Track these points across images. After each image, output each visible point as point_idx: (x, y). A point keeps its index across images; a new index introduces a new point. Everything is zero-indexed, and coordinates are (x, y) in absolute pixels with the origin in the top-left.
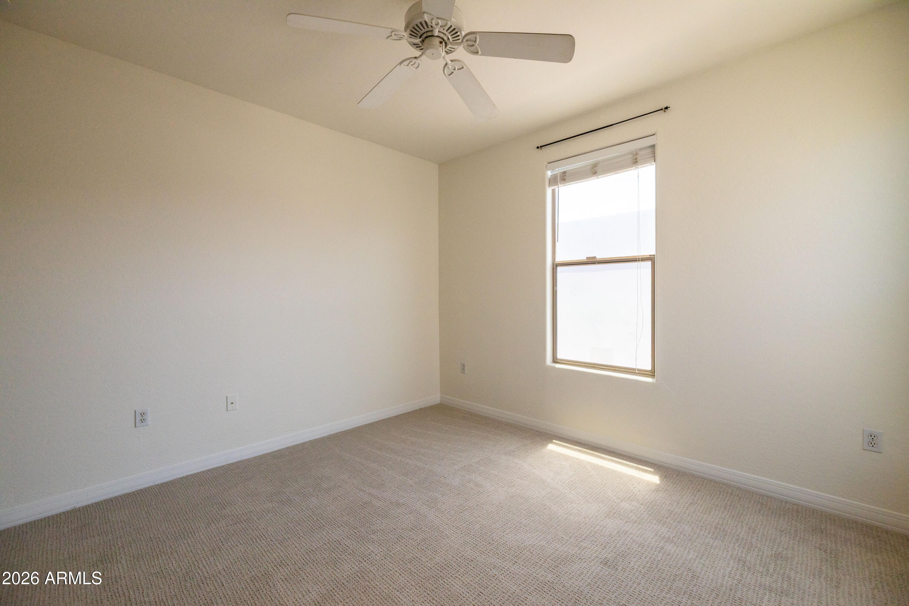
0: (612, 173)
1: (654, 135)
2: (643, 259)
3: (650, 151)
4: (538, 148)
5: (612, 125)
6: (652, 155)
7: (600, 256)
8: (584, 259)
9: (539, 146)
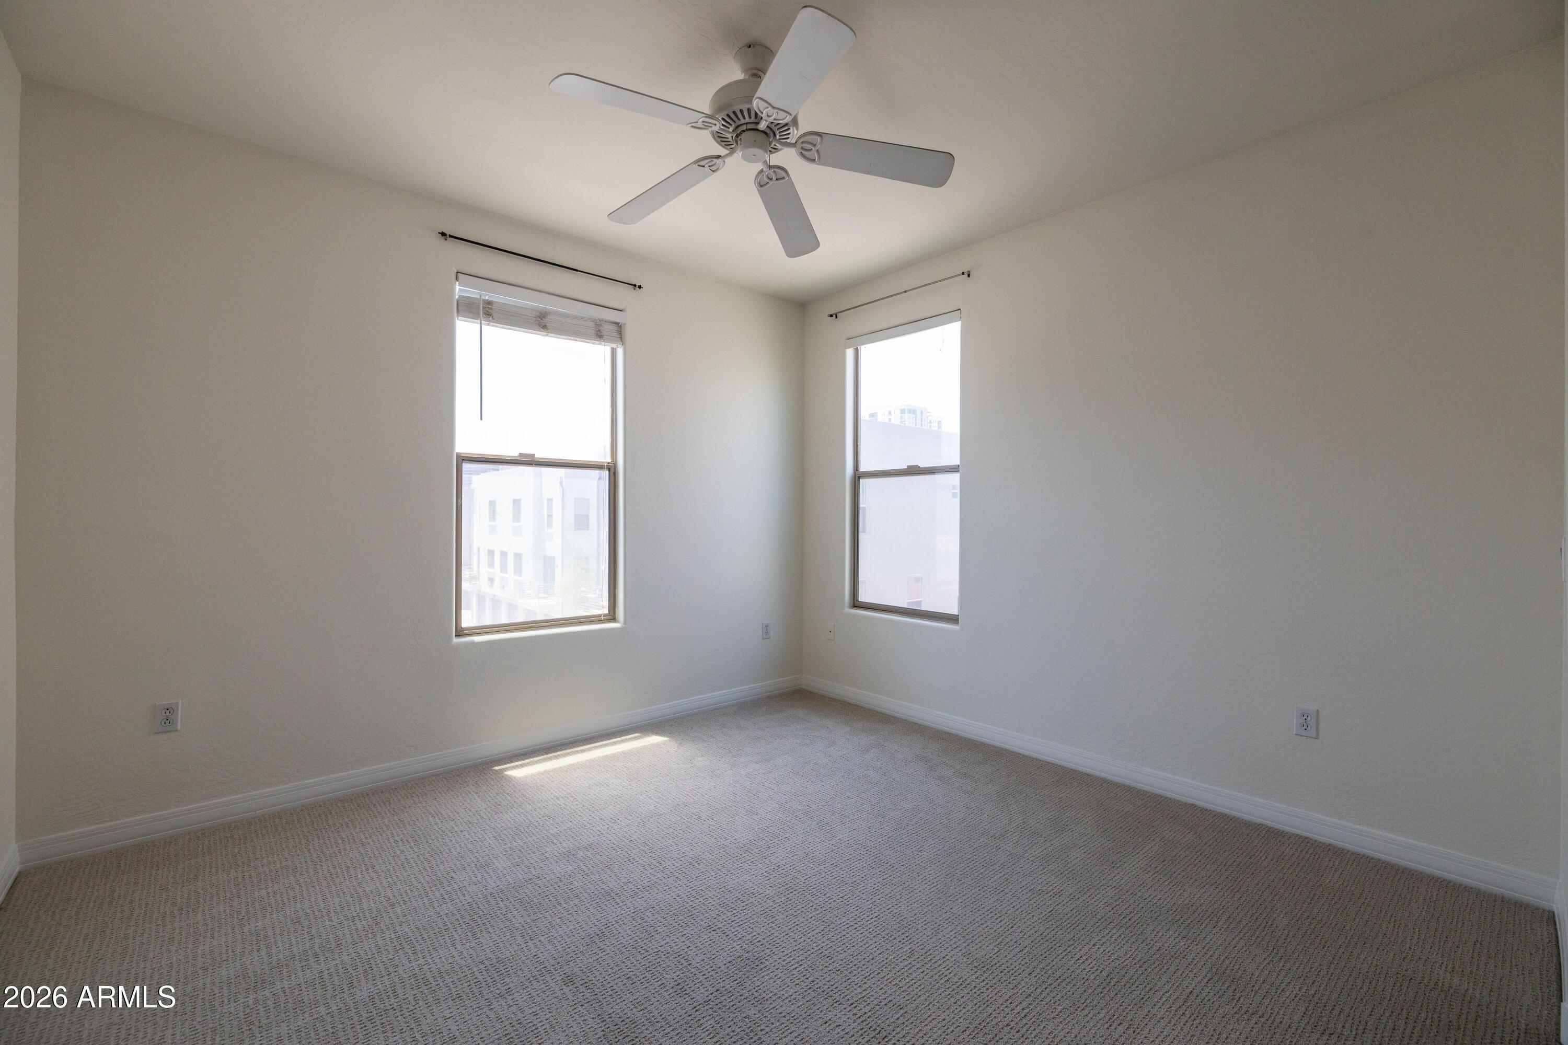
0: (569, 338)
1: (621, 311)
2: (598, 467)
3: (616, 329)
4: (443, 234)
5: (577, 270)
6: (617, 335)
7: (540, 455)
8: (515, 455)
9: (448, 233)
